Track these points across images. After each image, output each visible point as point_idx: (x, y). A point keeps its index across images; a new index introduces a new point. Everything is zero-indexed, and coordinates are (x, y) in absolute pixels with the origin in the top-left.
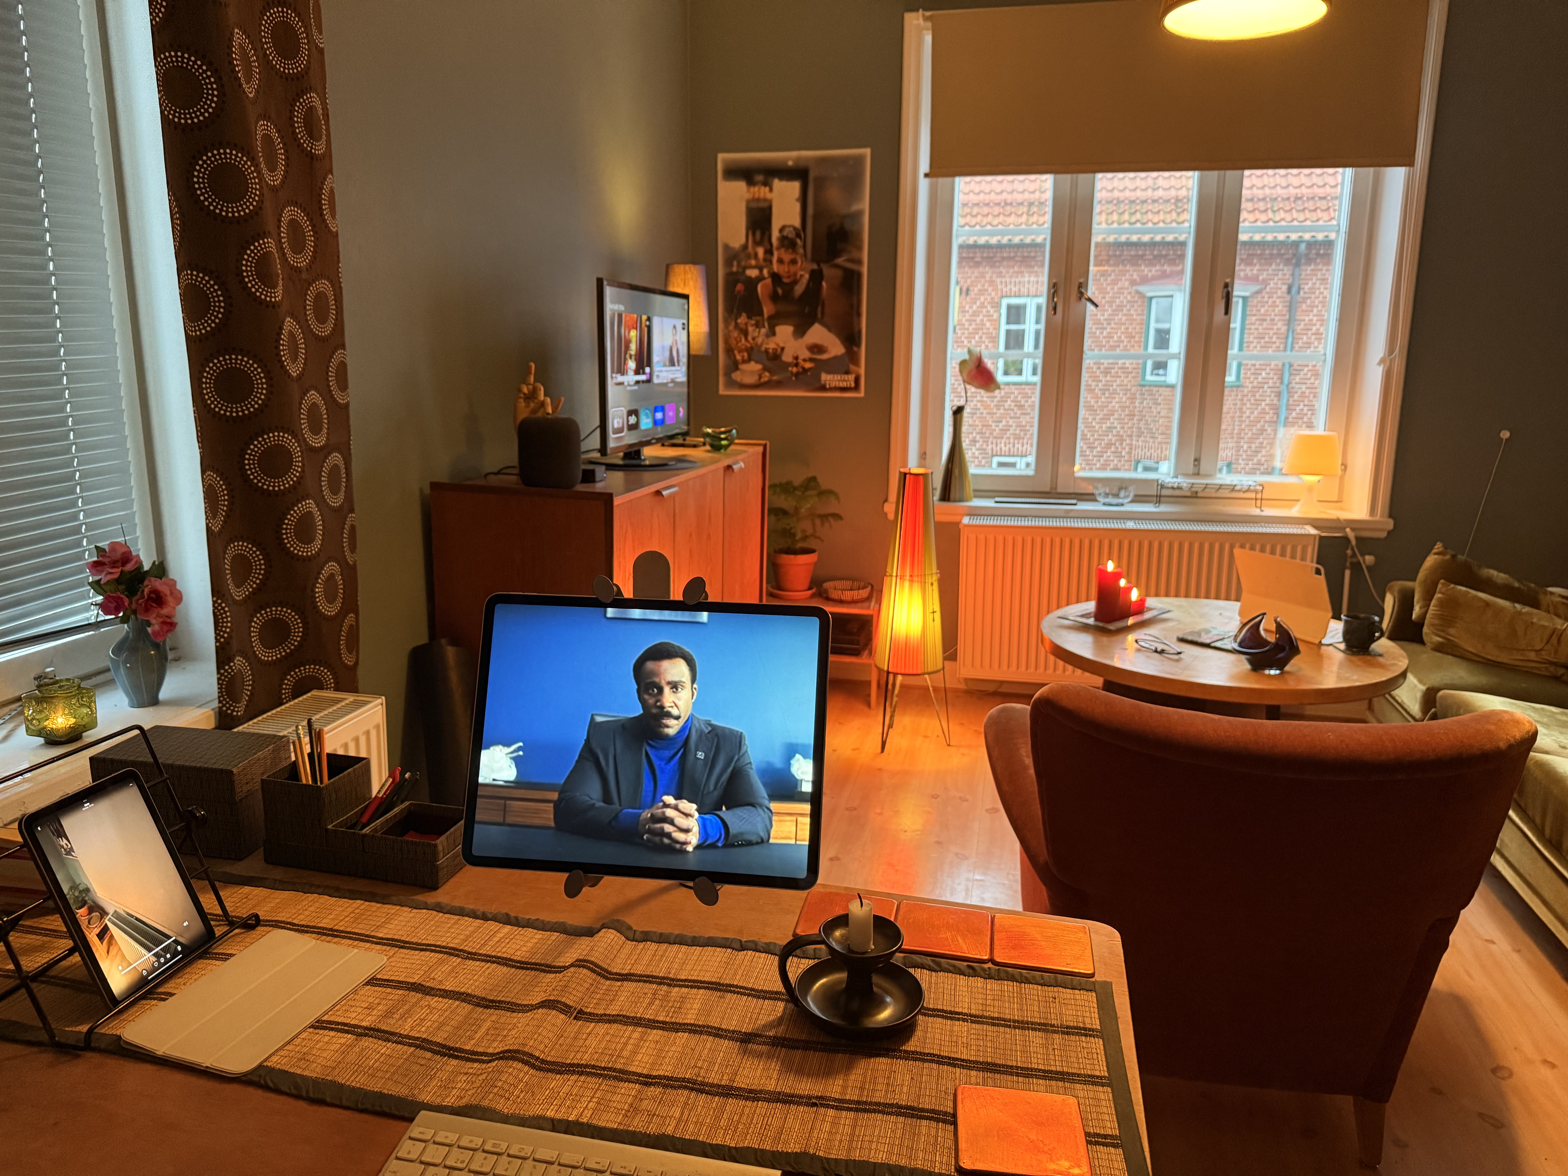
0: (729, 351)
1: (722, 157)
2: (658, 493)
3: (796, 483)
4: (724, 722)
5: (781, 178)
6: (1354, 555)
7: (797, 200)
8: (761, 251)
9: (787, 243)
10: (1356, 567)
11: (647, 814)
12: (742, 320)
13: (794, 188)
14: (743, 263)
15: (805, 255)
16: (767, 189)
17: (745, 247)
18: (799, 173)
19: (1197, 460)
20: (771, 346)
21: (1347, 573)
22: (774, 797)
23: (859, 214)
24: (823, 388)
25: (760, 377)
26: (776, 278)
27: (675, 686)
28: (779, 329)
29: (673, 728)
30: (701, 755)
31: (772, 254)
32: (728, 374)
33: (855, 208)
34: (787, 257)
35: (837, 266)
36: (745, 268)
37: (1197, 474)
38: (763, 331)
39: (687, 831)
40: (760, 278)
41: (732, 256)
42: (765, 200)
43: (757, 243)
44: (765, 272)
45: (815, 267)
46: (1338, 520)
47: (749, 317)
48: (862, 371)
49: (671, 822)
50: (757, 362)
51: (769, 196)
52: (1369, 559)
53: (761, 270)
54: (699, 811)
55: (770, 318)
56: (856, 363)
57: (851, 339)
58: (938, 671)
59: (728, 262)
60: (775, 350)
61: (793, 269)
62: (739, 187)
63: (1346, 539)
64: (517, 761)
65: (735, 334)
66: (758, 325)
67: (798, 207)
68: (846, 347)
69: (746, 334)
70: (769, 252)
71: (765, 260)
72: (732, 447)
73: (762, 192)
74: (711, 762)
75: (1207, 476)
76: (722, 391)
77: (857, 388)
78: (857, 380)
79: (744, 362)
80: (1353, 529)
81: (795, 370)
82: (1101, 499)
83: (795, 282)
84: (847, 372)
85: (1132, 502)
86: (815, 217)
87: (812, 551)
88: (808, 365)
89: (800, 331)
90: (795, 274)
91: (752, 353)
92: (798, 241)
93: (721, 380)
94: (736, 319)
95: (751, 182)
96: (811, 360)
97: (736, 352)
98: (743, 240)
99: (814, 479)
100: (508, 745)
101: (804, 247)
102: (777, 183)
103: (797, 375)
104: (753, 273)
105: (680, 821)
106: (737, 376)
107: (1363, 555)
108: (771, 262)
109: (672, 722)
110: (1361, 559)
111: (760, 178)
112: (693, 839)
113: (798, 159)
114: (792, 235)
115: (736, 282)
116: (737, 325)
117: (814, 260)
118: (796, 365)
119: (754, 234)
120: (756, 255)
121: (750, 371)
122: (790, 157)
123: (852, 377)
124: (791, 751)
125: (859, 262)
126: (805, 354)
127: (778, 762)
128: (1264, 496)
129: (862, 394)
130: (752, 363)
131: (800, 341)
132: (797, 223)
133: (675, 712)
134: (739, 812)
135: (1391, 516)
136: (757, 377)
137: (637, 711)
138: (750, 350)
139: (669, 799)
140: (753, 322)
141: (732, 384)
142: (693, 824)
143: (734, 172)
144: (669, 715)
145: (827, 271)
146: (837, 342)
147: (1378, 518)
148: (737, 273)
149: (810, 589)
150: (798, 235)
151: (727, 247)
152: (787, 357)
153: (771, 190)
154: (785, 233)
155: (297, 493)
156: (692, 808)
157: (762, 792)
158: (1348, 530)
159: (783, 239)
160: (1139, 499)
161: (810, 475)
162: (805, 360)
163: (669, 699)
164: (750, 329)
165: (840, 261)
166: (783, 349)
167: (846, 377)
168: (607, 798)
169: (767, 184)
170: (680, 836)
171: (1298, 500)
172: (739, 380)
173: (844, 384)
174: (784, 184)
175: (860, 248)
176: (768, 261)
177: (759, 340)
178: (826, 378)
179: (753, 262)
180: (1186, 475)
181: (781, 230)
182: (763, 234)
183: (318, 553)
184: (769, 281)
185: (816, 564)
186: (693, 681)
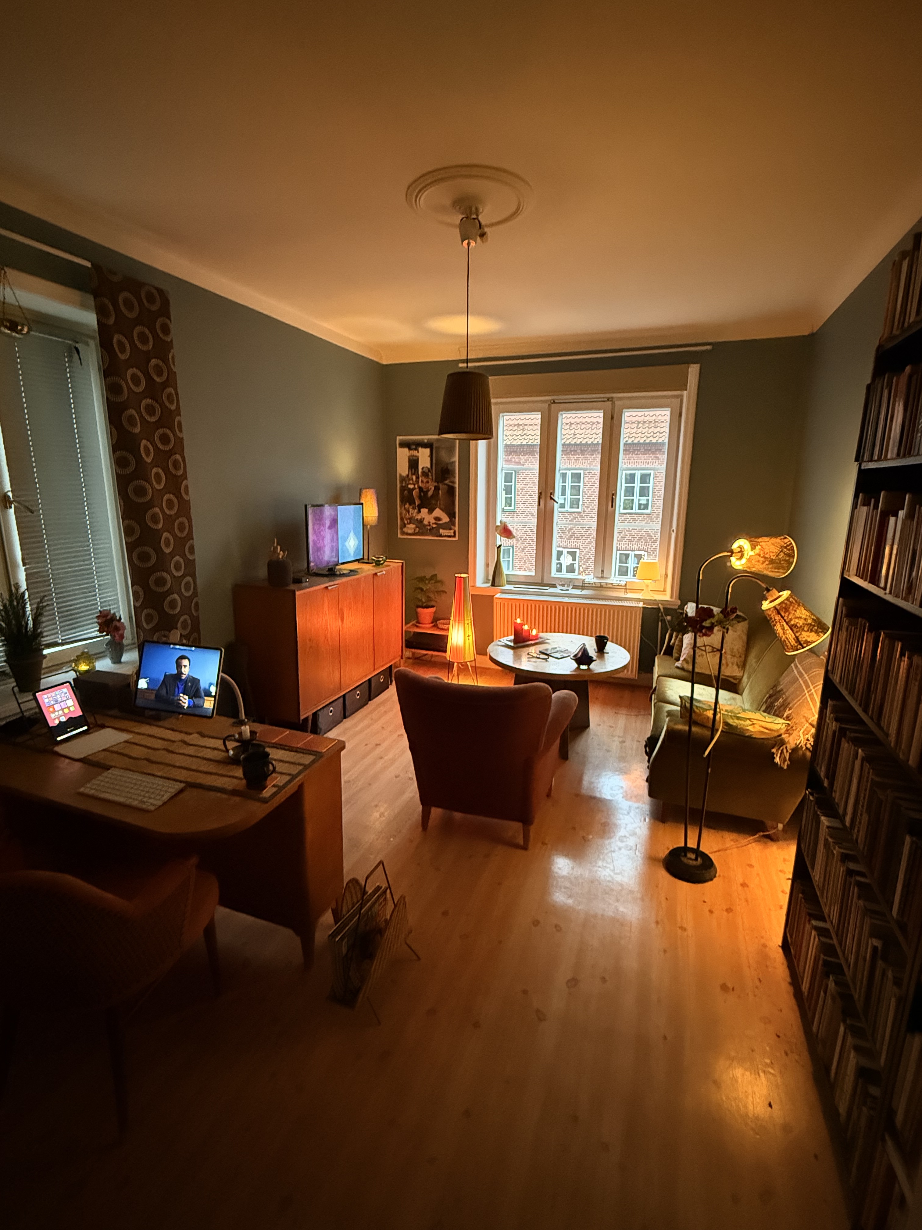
0: (402, 519)
1: (398, 438)
2: (327, 588)
3: (428, 577)
4: (195, 676)
5: (422, 447)
6: (662, 616)
7: (429, 456)
8: (414, 478)
9: (425, 474)
10: (663, 621)
11: (176, 698)
12: (407, 506)
13: (427, 451)
14: (407, 482)
15: (432, 480)
16: (416, 452)
17: (408, 476)
18: (428, 445)
19: (603, 571)
20: (419, 517)
21: (660, 624)
22: (206, 696)
23: (454, 462)
24: (441, 536)
25: (415, 530)
26: (420, 488)
27: (185, 666)
28: (422, 510)
29: (184, 677)
30: (190, 684)
31: (419, 478)
32: (401, 529)
33: (452, 460)
34: (425, 480)
35: (446, 484)
36: (408, 484)
37: (602, 577)
38: (416, 511)
39: (185, 703)
40: (414, 489)
41: (403, 479)
42: (416, 456)
43: (413, 474)
44: (416, 486)
45: (436, 484)
46: (655, 600)
47: (410, 505)
48: (457, 529)
49: (181, 700)
50: (413, 524)
51: (417, 454)
52: (669, 618)
53: (414, 485)
54: (189, 698)
55: (418, 506)
56: (454, 525)
57: (452, 515)
58: (472, 661)
59: (401, 482)
60: (421, 519)
61: (427, 485)
62: (406, 450)
63: (659, 608)
64: (147, 683)
65: (404, 512)
66: (414, 508)
67: (429, 459)
68: (449, 518)
69: (409, 512)
70: (418, 478)
71: (416, 481)
72: (386, 563)
73: (415, 453)
74: (192, 686)
75: (606, 578)
76: (399, 536)
77: (454, 536)
78: (455, 533)
79: (408, 524)
80: (662, 604)
81: (429, 528)
82: (560, 587)
83: (428, 490)
84: (451, 529)
85: (572, 588)
86: (436, 464)
87: (433, 607)
88: (434, 526)
89: (431, 511)
90: (428, 487)
91: (411, 520)
92: (430, 474)
93: (399, 531)
94: (405, 505)
95: (410, 449)
96: (435, 523)
97: (405, 520)
98: (407, 473)
99: (436, 575)
100: (145, 678)
101: (432, 476)
102: (420, 449)
103: (430, 530)
104: (411, 486)
105: (184, 701)
106: (405, 530)
107: (666, 615)
108: (418, 482)
109: (183, 675)
110: (665, 618)
111: (414, 447)
112: (186, 705)
113: (428, 440)
114: (427, 471)
115: (405, 490)
116: (405, 508)
117: (436, 481)
118: (430, 525)
119: (412, 471)
120: (412, 480)
121: (410, 529)
122: (425, 438)
123: (452, 531)
124: (211, 684)
125: (454, 482)
126: (433, 521)
127: (207, 687)
128: (627, 588)
129: (457, 539)
130: (411, 525)
131: (431, 515)
132: (429, 466)
133: (184, 673)
134: (197, 699)
135: (680, 599)
136: (413, 530)
137: (176, 672)
138: (410, 519)
139: (181, 695)
140: (411, 507)
141: (403, 533)
142: (187, 701)
143: (403, 445)
144: (183, 674)
145: (441, 486)
146: (446, 516)
147: (673, 600)
148: (405, 486)
149: (432, 623)
150: (429, 471)
151: (400, 475)
152: (426, 522)
153: (418, 452)
154: (424, 470)
155: (169, 592)
156: (186, 697)
157: (203, 694)
158: (660, 605)
159: (423, 473)
160: (575, 587)
161: (434, 573)
162: (433, 524)
163: (183, 670)
164: (411, 510)
165: (447, 482)
166: (424, 519)
167: (450, 531)
168: (167, 693)
169: (416, 449)
170: (183, 704)
171: (643, 590)
172: (406, 531)
173: (449, 534)
174: (424, 450)
175: (455, 477)
176: (417, 482)
177: (414, 515)
178: (441, 531)
179: (411, 482)
180: (597, 577)
181: (423, 469)
182: (415, 470)
183: (178, 613)
184: (418, 490)
185: (435, 613)
186: (190, 665)
